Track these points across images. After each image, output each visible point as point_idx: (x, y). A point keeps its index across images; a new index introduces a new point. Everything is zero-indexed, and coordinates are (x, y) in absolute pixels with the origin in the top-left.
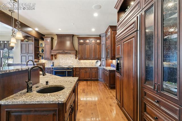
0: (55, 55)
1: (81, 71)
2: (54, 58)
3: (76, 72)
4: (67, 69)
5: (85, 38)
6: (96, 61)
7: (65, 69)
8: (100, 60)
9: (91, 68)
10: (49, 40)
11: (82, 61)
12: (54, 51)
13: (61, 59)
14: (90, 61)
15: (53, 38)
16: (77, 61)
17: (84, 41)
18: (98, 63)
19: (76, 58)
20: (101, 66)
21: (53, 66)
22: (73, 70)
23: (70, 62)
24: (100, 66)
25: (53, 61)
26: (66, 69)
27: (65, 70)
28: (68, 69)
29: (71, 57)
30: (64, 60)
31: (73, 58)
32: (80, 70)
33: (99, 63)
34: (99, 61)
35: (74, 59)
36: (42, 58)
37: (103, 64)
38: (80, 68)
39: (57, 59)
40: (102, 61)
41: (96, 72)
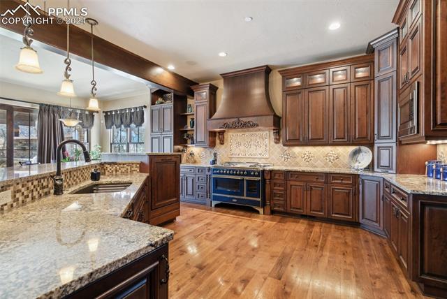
0: (219, 132)
1: (292, 183)
2: (218, 141)
3: (275, 184)
4: (246, 175)
5: (305, 72)
6: (351, 149)
7: (240, 175)
8: (371, 146)
9: (327, 175)
10: (205, 93)
11: (297, 150)
12: (214, 122)
13: (234, 146)
14: (328, 149)
15: (218, 88)
16: (282, 150)
17: (303, 82)
18: (360, 157)
19: (277, 141)
20: (376, 169)
21: (214, 162)
22: (264, 180)
23: (260, 154)
24: (370, 167)
25: (215, 149)
26: (243, 175)
27: (239, 178)
28: (249, 173)
29: (261, 137)
30: (242, 148)
31: (267, 141)
32: (286, 179)
33: (365, 158)
34: (364, 148)
35: (273, 143)
36: (193, 143)
37: (384, 162)
38: (287, 174)
39: (225, 144)
40: (378, 147)
41: (349, 192)
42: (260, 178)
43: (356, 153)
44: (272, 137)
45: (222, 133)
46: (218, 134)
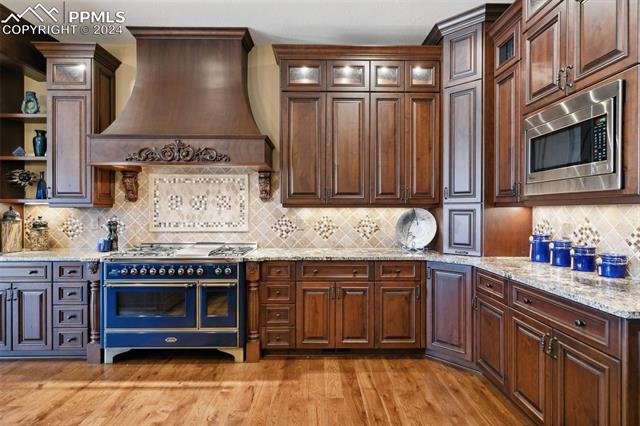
0: (124, 172)
1: (305, 286)
2: (120, 193)
3: (270, 292)
4: (204, 276)
6: (400, 213)
7: (185, 276)
8: (435, 207)
9: (373, 265)
10: (83, 68)
11: (306, 214)
13: (164, 205)
14: (362, 213)
15: (119, 63)
17: (323, 76)
18: (413, 228)
19: (267, 195)
20: (446, 249)
21: (110, 245)
22: (245, 284)
23: (229, 224)
24: (435, 245)
25: (112, 211)
26: (195, 276)
27: (185, 283)
28: (209, 271)
29: (232, 187)
30: (185, 209)
31: (244, 194)
32: (294, 279)
33: (424, 229)
34: (422, 212)
35: (256, 199)
37: (461, 236)
38: (299, 268)
39: (141, 200)
40: (451, 211)
41: (410, 295)
42: (237, 281)
43: (407, 220)
44: (256, 185)
45: (132, 173)
46: (119, 176)
